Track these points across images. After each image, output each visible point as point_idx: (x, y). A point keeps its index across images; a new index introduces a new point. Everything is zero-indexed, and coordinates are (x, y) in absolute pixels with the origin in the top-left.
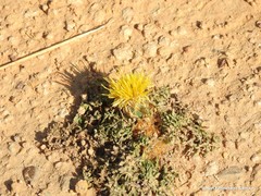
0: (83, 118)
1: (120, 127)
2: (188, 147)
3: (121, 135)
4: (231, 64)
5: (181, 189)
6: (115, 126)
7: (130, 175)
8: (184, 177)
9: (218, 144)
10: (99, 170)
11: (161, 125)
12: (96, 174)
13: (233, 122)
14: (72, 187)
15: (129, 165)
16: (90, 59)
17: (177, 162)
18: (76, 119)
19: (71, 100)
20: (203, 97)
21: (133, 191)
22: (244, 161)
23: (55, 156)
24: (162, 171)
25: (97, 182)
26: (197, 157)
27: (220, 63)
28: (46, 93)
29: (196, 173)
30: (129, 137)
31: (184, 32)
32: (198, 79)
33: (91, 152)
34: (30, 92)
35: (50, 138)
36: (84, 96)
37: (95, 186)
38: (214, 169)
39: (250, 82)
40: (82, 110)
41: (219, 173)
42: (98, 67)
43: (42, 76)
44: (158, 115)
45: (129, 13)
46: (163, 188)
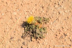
0: (27, 30)
1: (33, 26)
2: (45, 22)
3: (34, 28)
4: (44, 7)
5: (48, 29)
6: (32, 27)
7: (39, 32)
8: (48, 27)
9: (50, 19)
10: (34, 35)
11: (39, 22)
12: (34, 36)
13: (50, 15)
14: (32, 41)
15: (38, 31)
16: (23, 21)
17: (45, 26)
18: (26, 30)
19: (24, 28)
20: (43, 14)
21: (41, 34)
22: (55, 19)
23: (26, 38)
24: (44, 29)
25: (35, 37)
26: (48, 23)
27: (43, 8)
28: (19, 30)
29: (49, 26)
30: (35, 27)
31: (34, 7)
32: (41, 12)
33: (31, 33)
34: (17, 32)
35: (24, 36)
36: (25, 26)
37: (35, 38)
38: (52, 23)
39: (49, 7)
40: (26, 29)
41: (53, 23)
42: (25, 21)
43: (17, 28)
44: (38, 21)
45: (24, 10)
46: (45, 31)
